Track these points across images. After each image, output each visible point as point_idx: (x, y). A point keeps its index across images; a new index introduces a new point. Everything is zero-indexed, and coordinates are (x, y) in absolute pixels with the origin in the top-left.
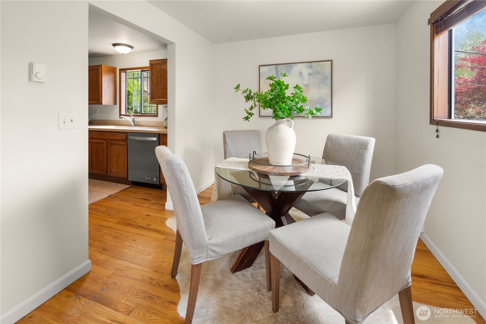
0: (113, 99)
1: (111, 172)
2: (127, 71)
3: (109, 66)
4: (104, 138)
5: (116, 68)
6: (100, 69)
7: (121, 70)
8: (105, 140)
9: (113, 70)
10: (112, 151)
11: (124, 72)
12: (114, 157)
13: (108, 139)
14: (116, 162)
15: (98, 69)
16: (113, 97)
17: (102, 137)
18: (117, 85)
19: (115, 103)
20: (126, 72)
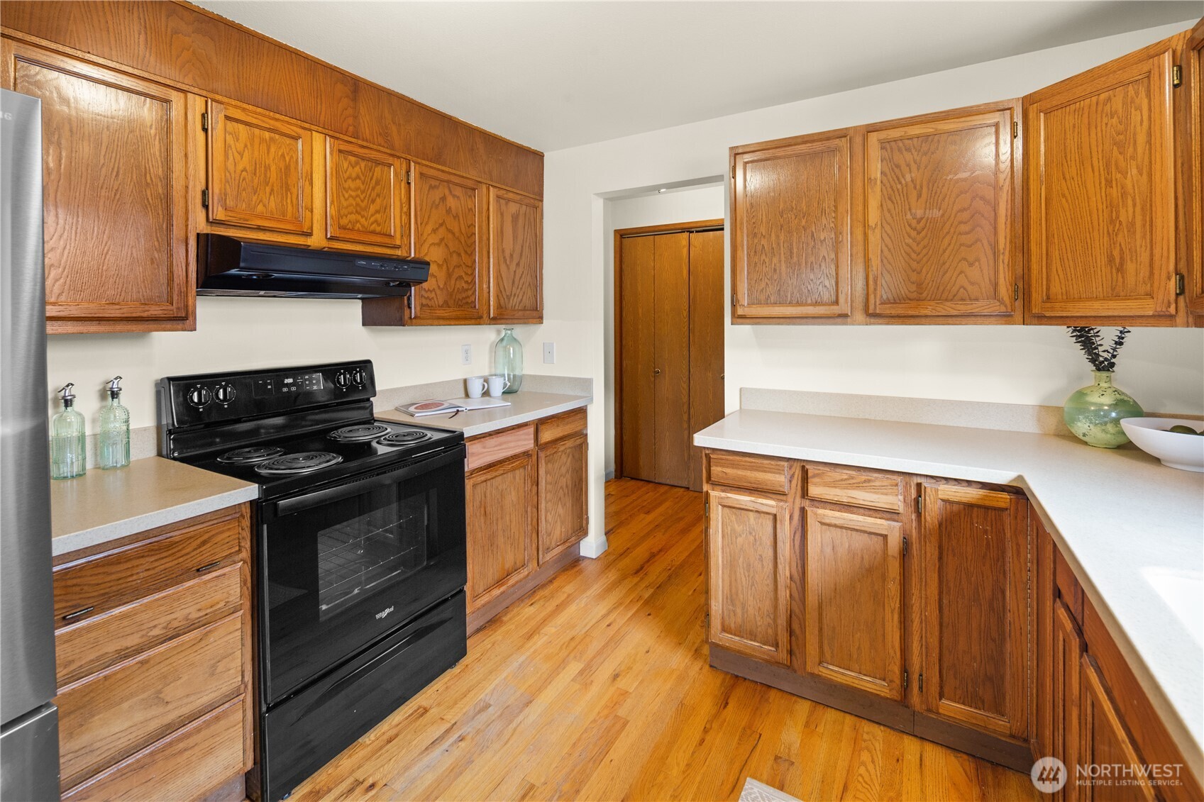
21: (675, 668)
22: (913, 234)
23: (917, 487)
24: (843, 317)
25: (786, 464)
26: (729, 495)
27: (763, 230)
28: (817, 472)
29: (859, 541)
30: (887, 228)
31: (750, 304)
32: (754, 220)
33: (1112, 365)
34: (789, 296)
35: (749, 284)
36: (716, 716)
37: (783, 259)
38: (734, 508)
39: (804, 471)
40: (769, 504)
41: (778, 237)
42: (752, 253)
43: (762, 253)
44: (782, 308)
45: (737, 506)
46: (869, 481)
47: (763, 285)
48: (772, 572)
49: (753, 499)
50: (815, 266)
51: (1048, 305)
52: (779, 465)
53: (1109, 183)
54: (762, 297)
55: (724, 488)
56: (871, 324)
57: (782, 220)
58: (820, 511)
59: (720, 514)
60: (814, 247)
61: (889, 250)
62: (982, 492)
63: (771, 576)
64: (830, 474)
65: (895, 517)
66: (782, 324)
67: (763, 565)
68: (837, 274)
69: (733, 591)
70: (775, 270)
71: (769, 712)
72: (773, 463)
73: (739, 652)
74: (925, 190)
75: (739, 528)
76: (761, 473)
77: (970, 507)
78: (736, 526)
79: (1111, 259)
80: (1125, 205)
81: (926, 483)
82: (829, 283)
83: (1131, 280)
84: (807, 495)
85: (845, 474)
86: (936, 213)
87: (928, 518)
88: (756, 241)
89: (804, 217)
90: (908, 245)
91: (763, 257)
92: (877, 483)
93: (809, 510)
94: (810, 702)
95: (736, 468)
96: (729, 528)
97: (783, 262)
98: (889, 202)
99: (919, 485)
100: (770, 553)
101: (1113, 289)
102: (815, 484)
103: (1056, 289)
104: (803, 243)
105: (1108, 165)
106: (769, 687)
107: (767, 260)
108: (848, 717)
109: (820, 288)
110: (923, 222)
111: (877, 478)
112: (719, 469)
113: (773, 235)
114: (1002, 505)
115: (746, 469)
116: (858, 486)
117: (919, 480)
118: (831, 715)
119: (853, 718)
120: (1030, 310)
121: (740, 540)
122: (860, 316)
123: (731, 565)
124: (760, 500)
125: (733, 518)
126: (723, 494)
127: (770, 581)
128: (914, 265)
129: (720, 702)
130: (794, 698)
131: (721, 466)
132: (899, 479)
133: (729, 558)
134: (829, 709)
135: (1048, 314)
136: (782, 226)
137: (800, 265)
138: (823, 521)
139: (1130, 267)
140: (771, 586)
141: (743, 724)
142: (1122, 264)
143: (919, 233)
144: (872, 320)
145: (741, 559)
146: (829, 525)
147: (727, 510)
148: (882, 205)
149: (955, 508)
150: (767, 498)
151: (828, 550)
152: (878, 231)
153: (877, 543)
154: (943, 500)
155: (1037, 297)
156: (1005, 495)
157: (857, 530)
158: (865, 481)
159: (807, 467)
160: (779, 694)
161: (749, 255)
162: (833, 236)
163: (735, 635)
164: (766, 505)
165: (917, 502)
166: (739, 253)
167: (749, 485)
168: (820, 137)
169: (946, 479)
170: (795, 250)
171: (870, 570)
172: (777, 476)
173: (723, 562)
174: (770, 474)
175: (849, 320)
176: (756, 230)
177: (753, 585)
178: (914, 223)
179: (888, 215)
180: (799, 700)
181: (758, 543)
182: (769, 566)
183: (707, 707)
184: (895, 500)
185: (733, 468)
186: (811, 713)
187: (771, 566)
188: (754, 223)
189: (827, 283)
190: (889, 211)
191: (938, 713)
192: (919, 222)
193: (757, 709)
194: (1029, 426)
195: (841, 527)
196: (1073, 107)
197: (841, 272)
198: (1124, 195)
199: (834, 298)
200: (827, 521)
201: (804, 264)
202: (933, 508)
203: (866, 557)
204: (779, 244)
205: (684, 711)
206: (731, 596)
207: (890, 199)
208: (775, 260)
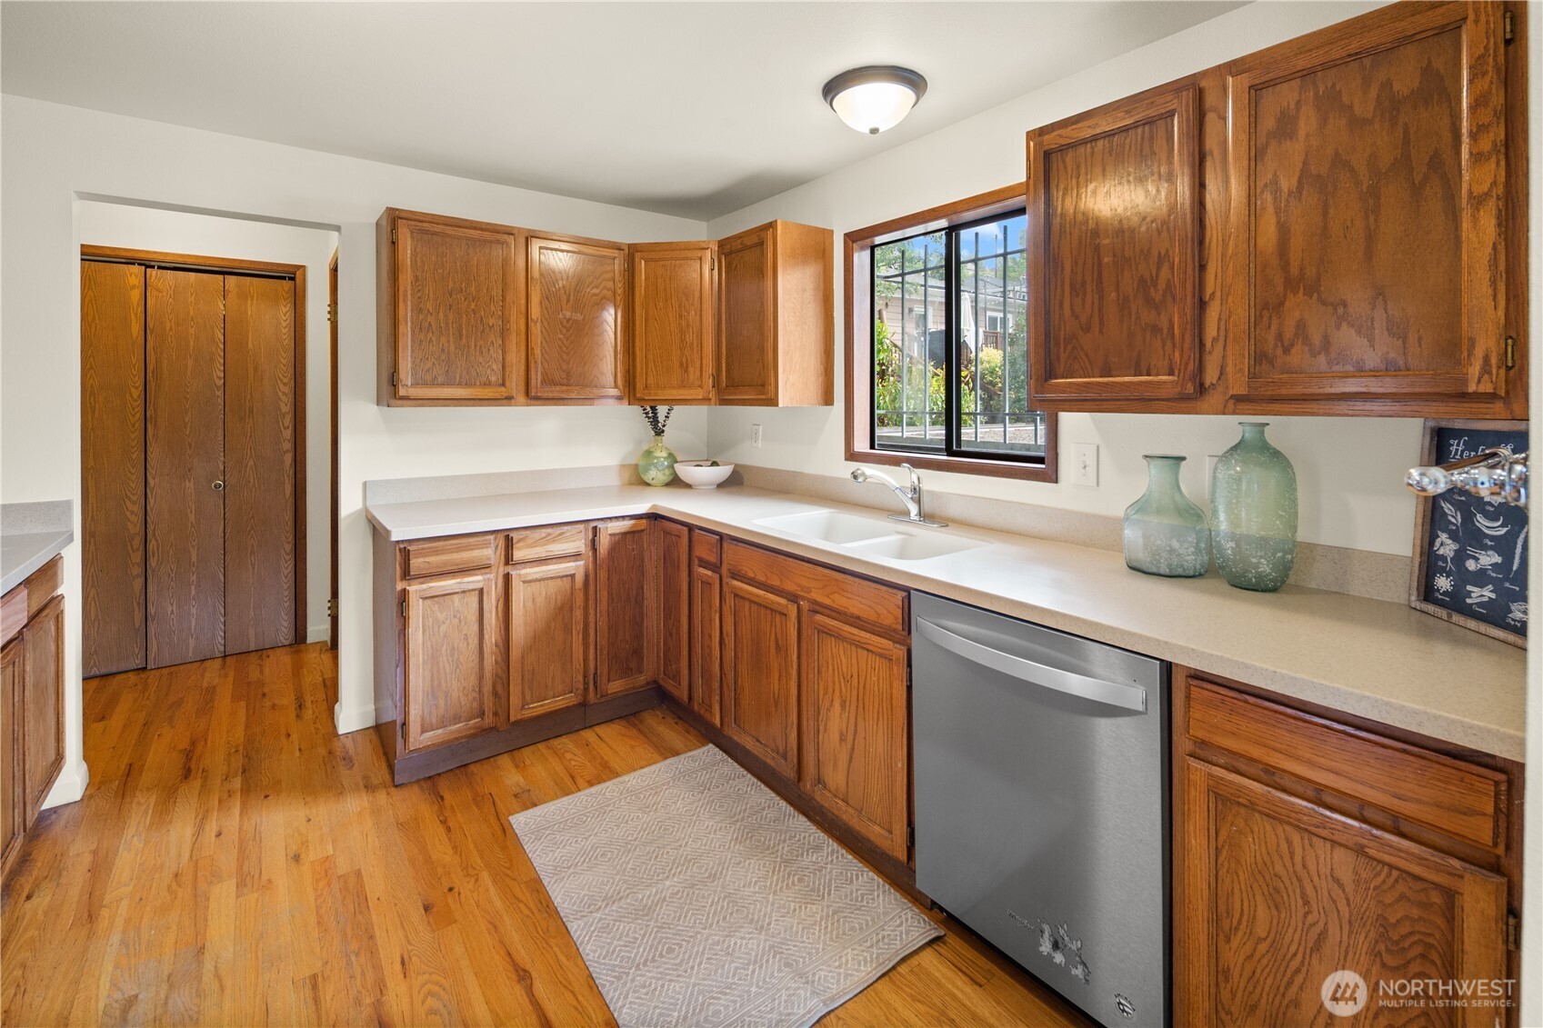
0: (821, 379)
1: (819, 780)
2: (878, 240)
3: (803, 226)
4: (790, 587)
5: (831, 232)
6: (770, 243)
7: (853, 238)
8: (793, 598)
9: (816, 247)
10: (823, 670)
11: (862, 248)
12: (837, 704)
13: (803, 598)
14: (842, 738)
15: (761, 244)
16: (821, 369)
17: (776, 582)
18: (835, 314)
19: (828, 400)
20: (873, 248)
21: (359, 809)
22: (564, 331)
23: (593, 529)
24: (508, 400)
25: (492, 537)
26: (431, 585)
27: (430, 306)
28: (521, 537)
29: (553, 587)
30: (545, 323)
31: (415, 385)
32: (419, 295)
33: (663, 431)
34: (458, 378)
35: (413, 362)
36: (441, 809)
37: (451, 339)
38: (437, 596)
39: (508, 540)
40: (475, 580)
41: (446, 316)
42: (417, 330)
43: (428, 331)
44: (450, 389)
45: (442, 593)
46: (562, 534)
47: (429, 365)
48: (477, 646)
49: (458, 580)
50: (484, 350)
51: (646, 391)
52: (486, 540)
53: (681, 316)
54: (428, 377)
55: (422, 580)
56: (531, 405)
57: (451, 300)
58: (524, 572)
59: (421, 609)
60: (483, 331)
61: (547, 342)
62: (632, 522)
63: (477, 652)
64: (532, 536)
65: (579, 557)
66: (449, 406)
67: (468, 642)
68: (503, 359)
69: (436, 683)
70: (443, 350)
71: (482, 779)
72: (479, 539)
73: (443, 743)
74: (572, 297)
75: (441, 616)
76: (467, 553)
77: (625, 534)
78: (439, 615)
79: (681, 364)
80: (688, 332)
81: (600, 525)
82: (497, 367)
83: (691, 377)
84: (512, 560)
85: (544, 532)
86: (579, 317)
87: (602, 551)
88: (421, 317)
89: (473, 301)
90: (560, 339)
91: (430, 335)
92: (568, 534)
93: (513, 573)
94: (505, 755)
95: (441, 554)
96: (431, 620)
97: (452, 343)
98: (547, 302)
99: (595, 528)
100: (475, 628)
101: (683, 382)
102: (519, 549)
103: (651, 381)
104: (472, 326)
105: (680, 307)
106: (465, 765)
107: (434, 339)
108: (539, 745)
109: (489, 372)
110: (571, 322)
111: (568, 531)
112: (421, 560)
113: (441, 314)
114: (643, 528)
115: (452, 552)
116: (554, 540)
117: (594, 524)
118: (527, 752)
119: (543, 743)
120: (634, 395)
121: (443, 628)
122: (521, 398)
123: (433, 658)
124: (467, 579)
125: (436, 608)
126: (424, 586)
127: (475, 657)
128: (565, 356)
129: (434, 799)
130: (492, 759)
131: (422, 557)
132: (581, 527)
133: (431, 652)
134: (523, 749)
135: (646, 398)
136: (451, 306)
137: (469, 347)
138: (526, 579)
139: (691, 370)
140: (477, 661)
141: (470, 798)
142: (687, 367)
143: (568, 331)
144: (532, 402)
145: (444, 648)
146: (530, 582)
147: (428, 601)
148: (541, 303)
149: (617, 538)
150: (471, 575)
151: (530, 604)
152: (539, 324)
153: (567, 582)
154: (610, 535)
155: (640, 385)
156: (644, 521)
157: (552, 578)
158: (559, 535)
159: (511, 535)
160: (478, 765)
161: (413, 331)
162: (500, 323)
163: (437, 729)
164: (473, 582)
165: (593, 541)
166: (401, 328)
167: (455, 567)
168: (488, 227)
169: (610, 518)
170: (464, 332)
171: (561, 608)
172: (485, 550)
173: (423, 658)
174: (477, 551)
175: (513, 401)
176: (422, 306)
177: (458, 667)
178: (565, 321)
179: (545, 312)
180: (495, 758)
181: (463, 624)
182: (474, 641)
183: (426, 810)
184: (578, 544)
185: (437, 555)
186: (513, 760)
187: (476, 641)
188: (419, 298)
189: (495, 367)
190: (546, 308)
191: (607, 695)
192: (568, 321)
193: (471, 783)
194: (614, 480)
195: (540, 580)
196: (663, 263)
197: (508, 358)
198: (688, 325)
199: (501, 382)
200: (529, 578)
201: (473, 347)
202: (604, 543)
203: (559, 597)
204: (447, 324)
205: (409, 827)
206: (433, 690)
207: (547, 298)
208: (443, 340)
